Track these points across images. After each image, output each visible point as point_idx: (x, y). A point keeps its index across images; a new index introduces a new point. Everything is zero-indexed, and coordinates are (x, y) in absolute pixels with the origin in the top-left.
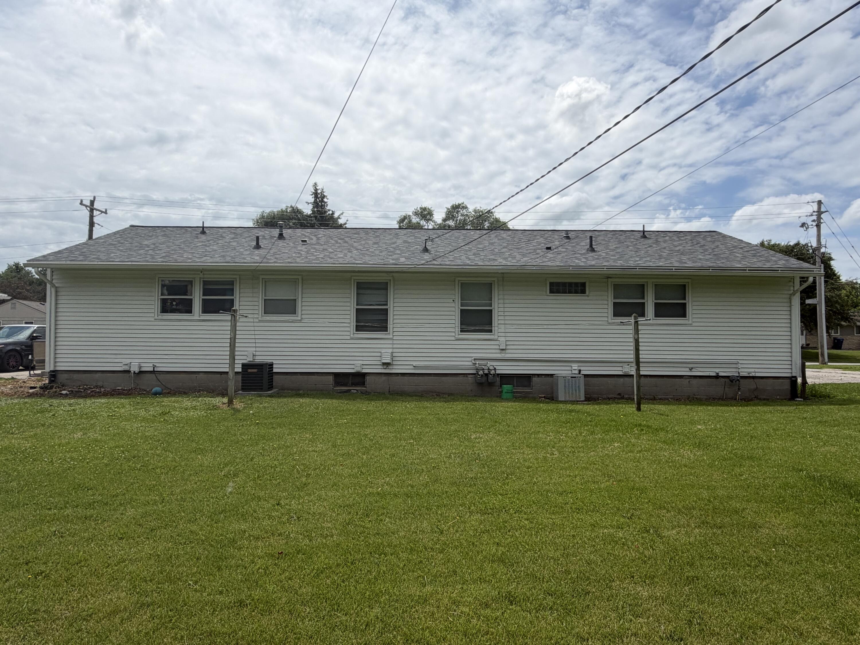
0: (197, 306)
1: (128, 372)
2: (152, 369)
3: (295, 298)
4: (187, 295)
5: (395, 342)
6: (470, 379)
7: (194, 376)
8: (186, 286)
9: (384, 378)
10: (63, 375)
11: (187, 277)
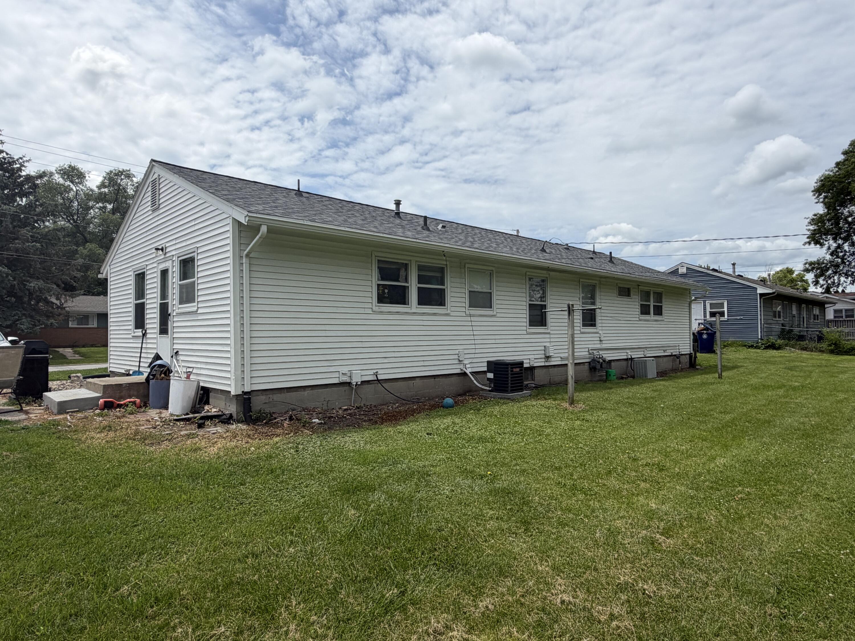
0: (413, 296)
1: (349, 384)
2: (373, 378)
3: (490, 291)
4: (398, 281)
5: (552, 336)
6: (587, 366)
7: (411, 382)
8: (399, 270)
9: (545, 370)
10: (258, 398)
11: (401, 258)
